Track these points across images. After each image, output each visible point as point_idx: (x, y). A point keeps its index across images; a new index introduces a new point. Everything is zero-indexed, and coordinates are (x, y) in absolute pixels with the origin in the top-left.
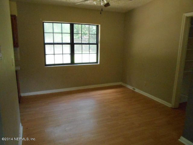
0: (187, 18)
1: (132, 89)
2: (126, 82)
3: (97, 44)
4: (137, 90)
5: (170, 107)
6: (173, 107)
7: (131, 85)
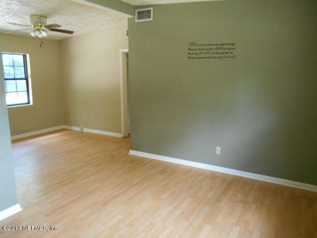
0: (123, 53)
1: (80, 130)
2: (70, 124)
3: (26, 79)
4: (85, 130)
5: (120, 137)
6: (123, 136)
7: (78, 126)
